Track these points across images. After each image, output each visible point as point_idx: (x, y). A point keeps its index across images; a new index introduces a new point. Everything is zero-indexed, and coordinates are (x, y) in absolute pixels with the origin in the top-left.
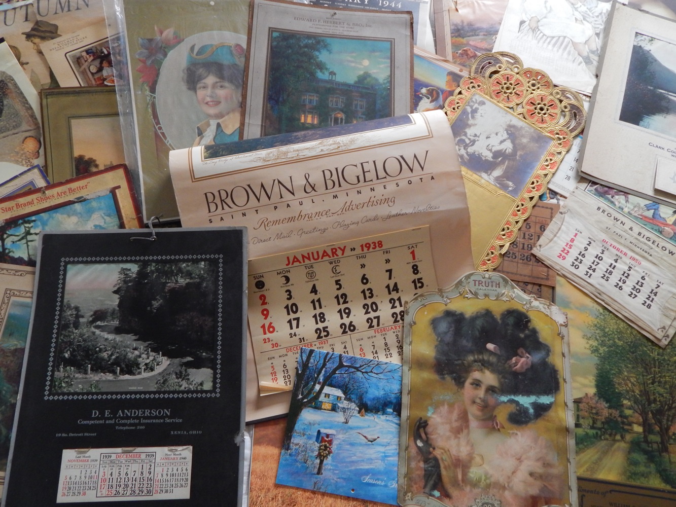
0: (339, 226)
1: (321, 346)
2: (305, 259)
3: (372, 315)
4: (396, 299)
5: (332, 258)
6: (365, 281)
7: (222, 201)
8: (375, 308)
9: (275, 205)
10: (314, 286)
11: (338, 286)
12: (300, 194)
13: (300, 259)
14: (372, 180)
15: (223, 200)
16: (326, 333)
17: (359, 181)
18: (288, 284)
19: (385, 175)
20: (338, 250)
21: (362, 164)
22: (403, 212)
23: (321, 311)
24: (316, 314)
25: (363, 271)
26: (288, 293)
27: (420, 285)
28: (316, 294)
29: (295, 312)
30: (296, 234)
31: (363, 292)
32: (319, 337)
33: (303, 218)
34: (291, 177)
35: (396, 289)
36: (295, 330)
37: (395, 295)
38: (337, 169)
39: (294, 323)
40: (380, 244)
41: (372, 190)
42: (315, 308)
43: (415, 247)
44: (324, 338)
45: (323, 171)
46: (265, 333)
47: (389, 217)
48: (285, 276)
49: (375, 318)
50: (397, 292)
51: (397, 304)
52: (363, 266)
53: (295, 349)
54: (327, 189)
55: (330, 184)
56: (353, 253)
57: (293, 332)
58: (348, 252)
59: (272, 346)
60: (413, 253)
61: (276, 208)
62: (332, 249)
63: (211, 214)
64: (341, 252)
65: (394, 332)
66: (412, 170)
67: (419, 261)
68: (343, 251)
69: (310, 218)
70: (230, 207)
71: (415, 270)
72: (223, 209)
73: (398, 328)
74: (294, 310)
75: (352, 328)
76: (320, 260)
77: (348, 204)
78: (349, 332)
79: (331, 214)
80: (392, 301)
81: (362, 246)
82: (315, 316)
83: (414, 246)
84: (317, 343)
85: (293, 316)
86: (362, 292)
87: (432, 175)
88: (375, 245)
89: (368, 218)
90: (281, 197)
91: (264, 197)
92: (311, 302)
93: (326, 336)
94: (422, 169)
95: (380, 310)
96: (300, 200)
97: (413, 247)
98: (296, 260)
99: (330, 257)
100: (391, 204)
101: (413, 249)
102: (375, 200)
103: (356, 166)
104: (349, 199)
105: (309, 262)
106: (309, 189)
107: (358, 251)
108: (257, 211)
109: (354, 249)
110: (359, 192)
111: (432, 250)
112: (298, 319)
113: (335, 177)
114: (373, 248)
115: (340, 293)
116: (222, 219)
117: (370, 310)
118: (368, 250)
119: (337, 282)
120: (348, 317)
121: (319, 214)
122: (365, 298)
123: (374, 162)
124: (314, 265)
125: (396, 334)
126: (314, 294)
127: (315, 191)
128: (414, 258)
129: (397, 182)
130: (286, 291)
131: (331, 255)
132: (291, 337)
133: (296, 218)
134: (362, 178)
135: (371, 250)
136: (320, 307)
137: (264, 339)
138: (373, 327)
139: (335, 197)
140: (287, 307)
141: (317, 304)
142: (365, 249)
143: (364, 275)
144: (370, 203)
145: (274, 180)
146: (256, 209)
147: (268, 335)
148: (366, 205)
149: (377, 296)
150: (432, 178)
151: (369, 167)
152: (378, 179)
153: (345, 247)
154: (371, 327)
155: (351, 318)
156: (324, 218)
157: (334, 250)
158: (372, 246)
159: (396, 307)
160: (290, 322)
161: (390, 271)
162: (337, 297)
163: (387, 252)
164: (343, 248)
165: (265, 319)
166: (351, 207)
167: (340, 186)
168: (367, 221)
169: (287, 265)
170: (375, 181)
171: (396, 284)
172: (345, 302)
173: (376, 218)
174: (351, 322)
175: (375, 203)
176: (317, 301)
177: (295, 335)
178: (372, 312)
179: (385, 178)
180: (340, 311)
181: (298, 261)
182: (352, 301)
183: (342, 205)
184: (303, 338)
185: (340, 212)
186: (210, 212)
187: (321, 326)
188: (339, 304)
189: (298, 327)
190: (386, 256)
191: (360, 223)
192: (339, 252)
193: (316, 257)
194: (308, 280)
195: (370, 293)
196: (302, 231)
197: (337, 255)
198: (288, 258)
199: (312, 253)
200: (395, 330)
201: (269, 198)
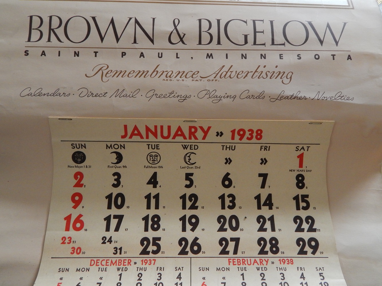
0: (207, 96)
1: (144, 266)
2: (150, 135)
3: (229, 234)
4: (267, 217)
5: (188, 140)
6: (227, 183)
7: (51, 29)
8: (234, 225)
9: (124, 50)
10: (155, 175)
11: (188, 183)
12: (162, 43)
13: (143, 132)
14: (264, 44)
15: (53, 30)
16: (155, 248)
17: (246, 42)
18: (118, 165)
19: (283, 40)
20: (199, 130)
21: (254, 21)
22: (302, 95)
23: (157, 212)
24: (148, 216)
25: (228, 168)
26: (116, 177)
27: (304, 205)
28: (155, 187)
29: (119, 207)
30: (144, 95)
31: (222, 197)
32: (145, 252)
33: (159, 75)
34: (154, 19)
35: (269, 203)
36: (112, 233)
37: (266, 212)
38: (219, 21)
39: (114, 222)
40: (259, 134)
41: (263, 56)
42: (149, 207)
43: (306, 149)
44: (151, 255)
45: (200, 21)
46: (67, 229)
47: (281, 98)
48: (117, 153)
49: (232, 239)
50: (271, 208)
51: (268, 225)
52: (228, 161)
53: (104, 263)
54: (200, 43)
55: (206, 38)
56: (219, 139)
57: (108, 235)
58: (211, 136)
59: (71, 251)
60: (301, 157)
61: (123, 54)
62: (190, 128)
63: (29, 44)
64: (203, 134)
65: (258, 269)
66: (321, 42)
67: (307, 171)
68: (206, 133)
69: (169, 76)
70: (59, 40)
71: (300, 182)
72: (49, 40)
73: (264, 263)
74: (119, 202)
75: (196, 248)
76: (170, 139)
77: (225, 69)
78: (190, 253)
79: (199, 78)
80: (260, 219)
81: (233, 132)
82: (146, 219)
83: (305, 147)
84: (139, 261)
85: (115, 211)
86: (220, 198)
87: (349, 53)
88: (251, 135)
89: (250, 94)
90: (135, 42)
91: (110, 37)
92: (146, 197)
93: (154, 252)
94: (337, 43)
95: (242, 230)
96: (160, 51)
97: (303, 148)
98: (136, 132)
99: (185, 138)
100: (286, 81)
101: (302, 151)
102: (265, 70)
103: (246, 22)
104: (228, 64)
105: (154, 139)
106: (175, 39)
107: (227, 137)
108: (96, 53)
109: (222, 134)
110: (244, 57)
111: (327, 158)
112: (120, 218)
113: (214, 31)
114: (248, 138)
115: (188, 192)
116: (43, 53)
117: (227, 226)
118: (241, 139)
119: (188, 176)
120: (193, 230)
121: (182, 74)
122: (223, 208)
123: (272, 22)
124: (161, 145)
125: (260, 272)
126: (152, 185)
127: (183, 43)
128: (301, 165)
129: (299, 53)
130: (114, 174)
131: (187, 135)
132: (104, 243)
133: (150, 73)
134: (251, 39)
135: (245, 140)
136: (157, 207)
137: (64, 238)
138: (228, 253)
139: (210, 56)
140: (109, 197)
141: (153, 202)
142: (237, 137)
143: (228, 174)
144: (257, 74)
145: (130, 19)
146: (96, 50)
147: (72, 233)
148: (250, 75)
149: (240, 208)
150: (349, 58)
151: (264, 26)
152: (273, 43)
153: (209, 128)
154: (224, 252)
155: (198, 232)
156: (188, 82)
157: (193, 130)
158: (247, 134)
159: (265, 230)
160: (108, 219)
161: (264, 176)
162: (183, 197)
163: (265, 149)
164: (206, 129)
165: (75, 207)
166: (229, 73)
167: (219, 43)
168: (248, 97)
169: (123, 137)
170: (269, 46)
171: (270, 196)
172: (194, 207)
173: (261, 96)
174: (196, 239)
175: (264, 75)
176: (154, 197)
177: (110, 241)
178: (229, 230)
179: (284, 44)
180: (183, 219)
181: (139, 134)
182: (203, 207)
183: (216, 69)
184: (121, 249)
185: (212, 78)
186: (29, 40)
187: (151, 234)
188: (184, 207)
189: (117, 229)
190: (264, 154)
191: (237, 98)
192: (200, 134)
193: (165, 134)
194: (148, 164)
195: (230, 201)
196: (154, 93)
197: (196, 138)
198: (126, 127)
199: (162, 127)
200: (259, 266)
201: (118, 39)
